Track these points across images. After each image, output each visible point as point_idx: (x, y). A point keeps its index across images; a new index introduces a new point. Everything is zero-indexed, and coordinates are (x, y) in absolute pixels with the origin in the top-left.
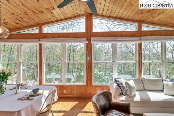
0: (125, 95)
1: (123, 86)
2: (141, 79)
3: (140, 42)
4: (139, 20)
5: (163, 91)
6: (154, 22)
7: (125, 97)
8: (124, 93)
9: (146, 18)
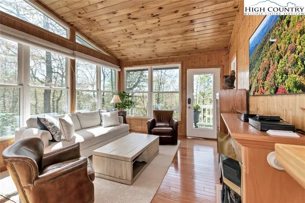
0: (59, 142)
1: (54, 127)
2: (76, 115)
3: (73, 58)
4: (72, 23)
5: (100, 125)
6: (91, 37)
7: (61, 142)
8: (56, 139)
9: (82, 26)
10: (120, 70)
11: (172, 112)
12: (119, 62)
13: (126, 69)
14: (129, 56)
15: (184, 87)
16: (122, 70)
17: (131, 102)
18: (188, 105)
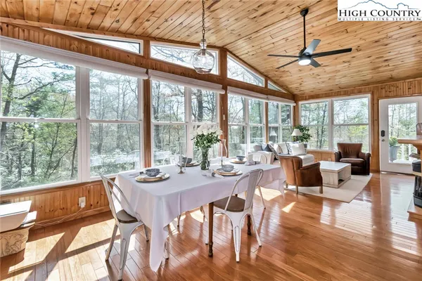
3: (267, 101)
4: (268, 75)
10: (295, 105)
11: (360, 145)
12: (294, 97)
13: (300, 103)
14: (306, 91)
15: (376, 118)
16: (297, 105)
17: (309, 136)
18: (381, 138)
